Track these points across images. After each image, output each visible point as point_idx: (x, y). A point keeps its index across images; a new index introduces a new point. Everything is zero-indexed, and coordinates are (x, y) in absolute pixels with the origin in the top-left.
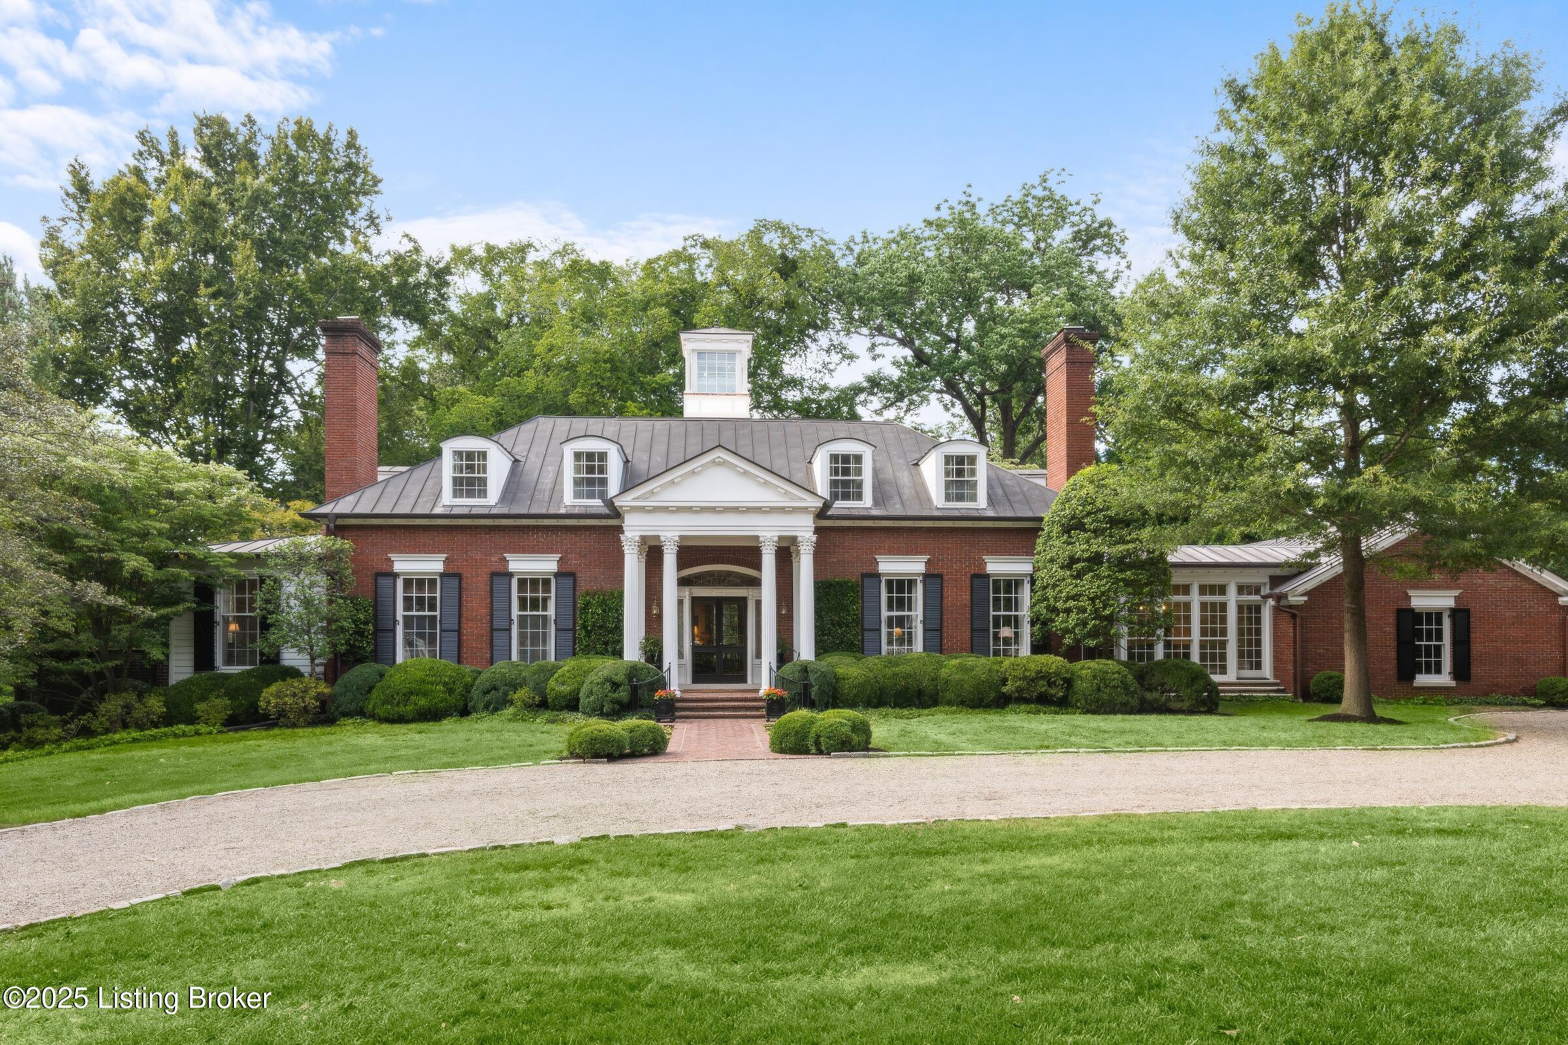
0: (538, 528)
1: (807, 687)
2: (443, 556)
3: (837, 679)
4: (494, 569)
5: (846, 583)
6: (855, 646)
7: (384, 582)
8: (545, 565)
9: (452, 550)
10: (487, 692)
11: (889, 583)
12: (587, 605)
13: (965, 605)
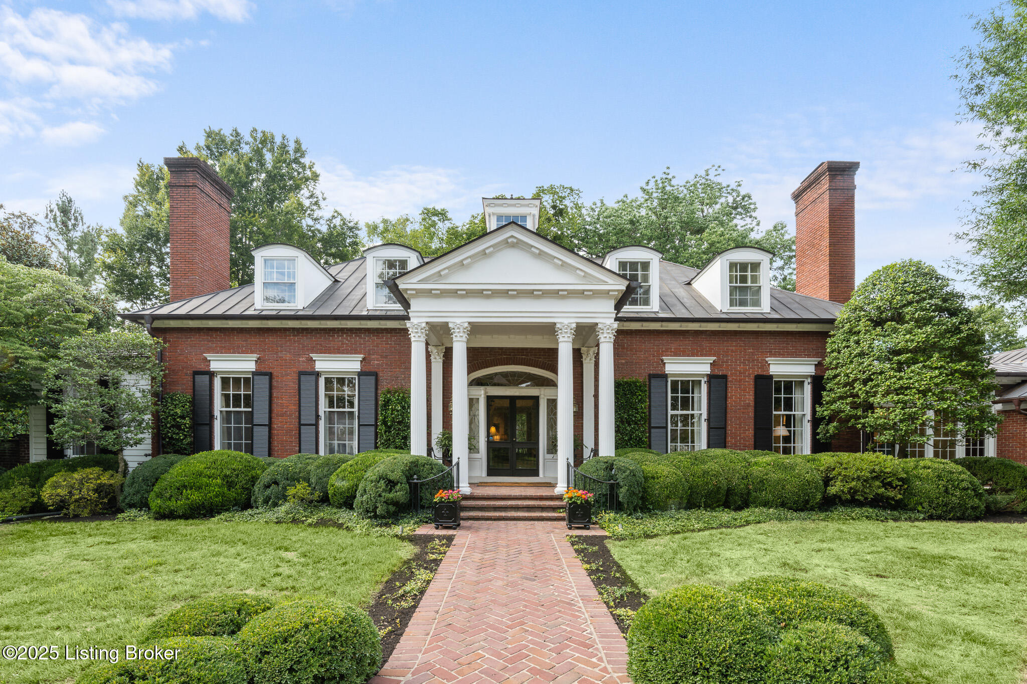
0: (342, 330)
1: (614, 487)
2: (255, 357)
3: (646, 478)
4: (301, 368)
5: (635, 383)
6: (643, 442)
7: (203, 380)
8: (350, 365)
9: (264, 351)
10: (267, 486)
11: (675, 383)
12: (387, 402)
13: (749, 405)
